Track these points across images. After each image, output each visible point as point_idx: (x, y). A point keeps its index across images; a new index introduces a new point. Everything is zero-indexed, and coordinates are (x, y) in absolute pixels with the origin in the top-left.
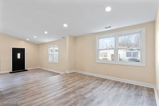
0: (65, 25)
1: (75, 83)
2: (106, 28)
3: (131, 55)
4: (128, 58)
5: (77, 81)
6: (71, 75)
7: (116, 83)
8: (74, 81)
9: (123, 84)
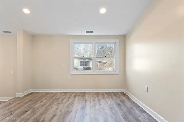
0: (26, 11)
1: (51, 108)
2: (87, 32)
3: (84, 64)
4: (82, 67)
5: (50, 105)
6: (29, 98)
7: (97, 94)
8: (46, 106)
9: (103, 94)
